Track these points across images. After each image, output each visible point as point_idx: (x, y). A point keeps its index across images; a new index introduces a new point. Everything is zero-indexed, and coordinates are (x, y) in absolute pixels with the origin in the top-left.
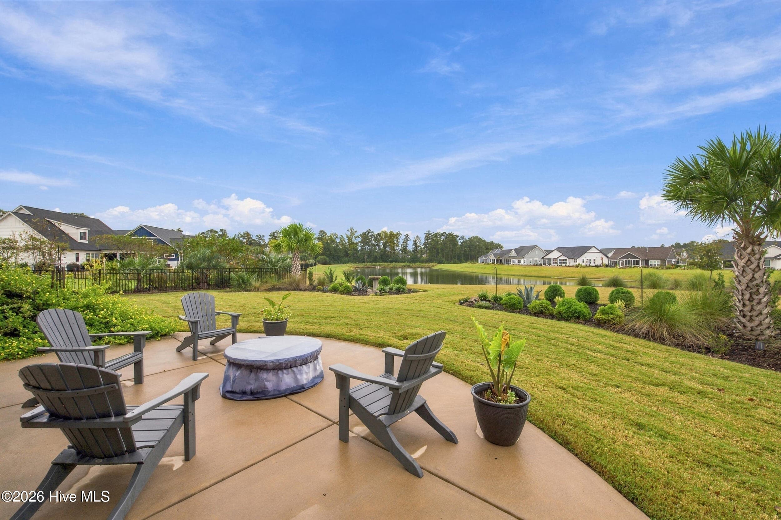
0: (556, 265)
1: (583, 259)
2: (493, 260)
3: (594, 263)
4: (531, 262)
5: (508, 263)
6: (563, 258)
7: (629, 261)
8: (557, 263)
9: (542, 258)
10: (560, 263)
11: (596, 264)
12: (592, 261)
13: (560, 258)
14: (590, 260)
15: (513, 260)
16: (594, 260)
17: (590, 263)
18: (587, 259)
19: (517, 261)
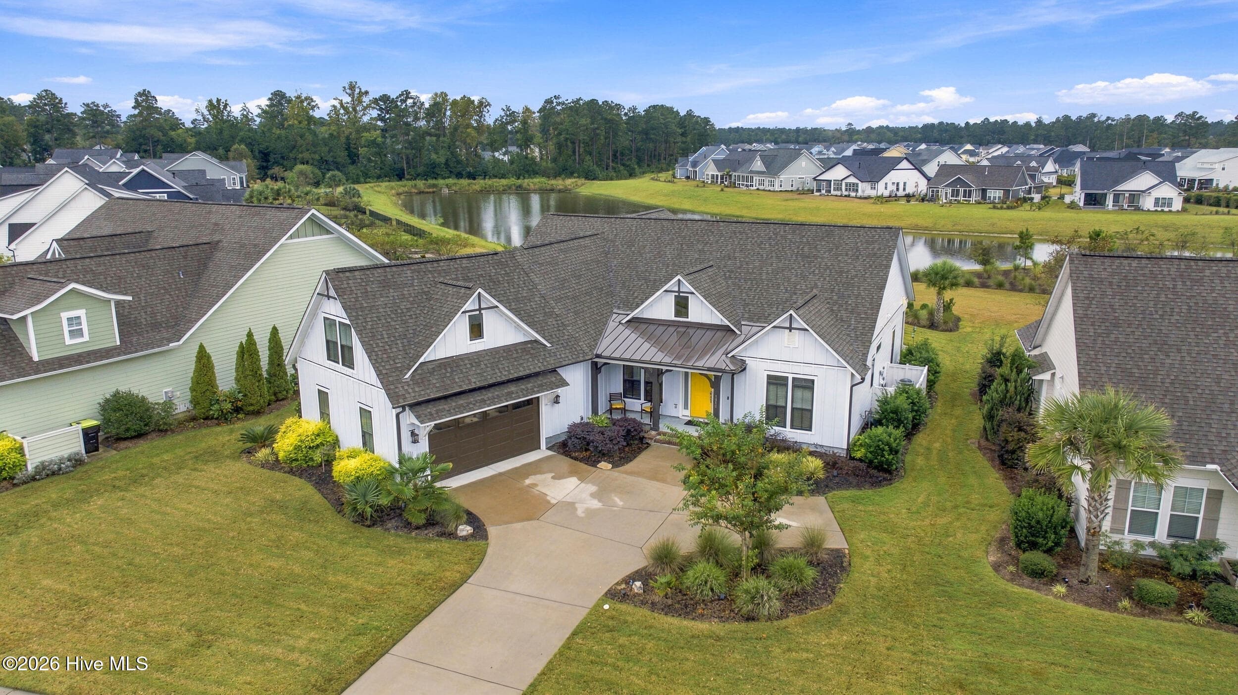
0: (839, 193)
1: (886, 184)
2: (713, 176)
3: (904, 189)
4: (792, 186)
5: (747, 186)
6: (852, 180)
7: (958, 191)
8: (841, 190)
9: (815, 179)
10: (846, 190)
11: (907, 192)
12: (901, 187)
13: (848, 180)
14: (898, 184)
15: (756, 178)
16: (905, 184)
17: (898, 189)
18: (893, 183)
19: (766, 183)
